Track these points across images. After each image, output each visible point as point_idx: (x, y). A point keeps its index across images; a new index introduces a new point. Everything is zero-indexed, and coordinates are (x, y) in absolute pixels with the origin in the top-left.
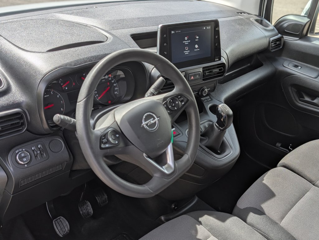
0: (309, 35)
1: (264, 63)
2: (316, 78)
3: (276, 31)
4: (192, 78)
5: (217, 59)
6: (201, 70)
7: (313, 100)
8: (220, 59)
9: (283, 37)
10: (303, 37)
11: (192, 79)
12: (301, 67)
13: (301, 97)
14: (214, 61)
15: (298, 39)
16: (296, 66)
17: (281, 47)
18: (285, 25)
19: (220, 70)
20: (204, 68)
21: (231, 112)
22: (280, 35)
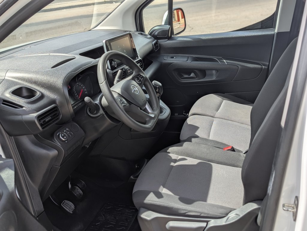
0: (172, 36)
1: (153, 61)
2: (187, 61)
3: (153, 38)
4: (129, 71)
5: (137, 57)
7: (190, 75)
9: (158, 41)
10: (170, 38)
12: (176, 57)
13: (181, 76)
15: (167, 40)
16: (172, 57)
17: (159, 48)
18: (156, 33)
21: (160, 84)
22: (156, 40)
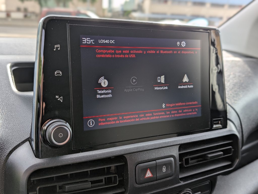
4: (149, 174)
5: (218, 124)
6: (175, 152)
8: (225, 126)
11: (149, 178)
14: (211, 129)
19: (225, 152)
20: (182, 146)
